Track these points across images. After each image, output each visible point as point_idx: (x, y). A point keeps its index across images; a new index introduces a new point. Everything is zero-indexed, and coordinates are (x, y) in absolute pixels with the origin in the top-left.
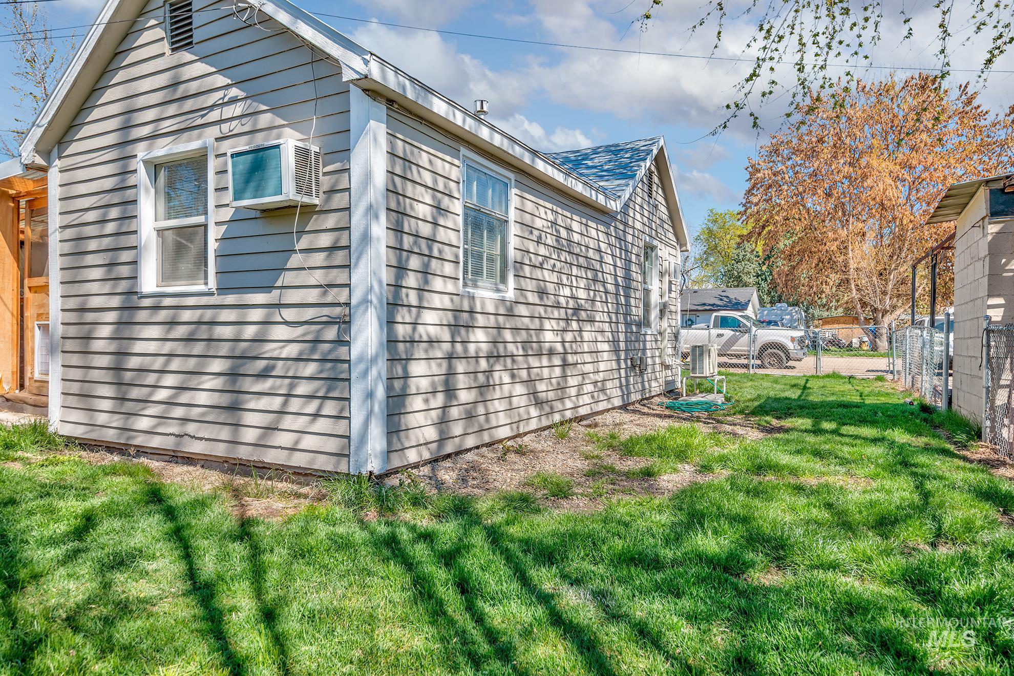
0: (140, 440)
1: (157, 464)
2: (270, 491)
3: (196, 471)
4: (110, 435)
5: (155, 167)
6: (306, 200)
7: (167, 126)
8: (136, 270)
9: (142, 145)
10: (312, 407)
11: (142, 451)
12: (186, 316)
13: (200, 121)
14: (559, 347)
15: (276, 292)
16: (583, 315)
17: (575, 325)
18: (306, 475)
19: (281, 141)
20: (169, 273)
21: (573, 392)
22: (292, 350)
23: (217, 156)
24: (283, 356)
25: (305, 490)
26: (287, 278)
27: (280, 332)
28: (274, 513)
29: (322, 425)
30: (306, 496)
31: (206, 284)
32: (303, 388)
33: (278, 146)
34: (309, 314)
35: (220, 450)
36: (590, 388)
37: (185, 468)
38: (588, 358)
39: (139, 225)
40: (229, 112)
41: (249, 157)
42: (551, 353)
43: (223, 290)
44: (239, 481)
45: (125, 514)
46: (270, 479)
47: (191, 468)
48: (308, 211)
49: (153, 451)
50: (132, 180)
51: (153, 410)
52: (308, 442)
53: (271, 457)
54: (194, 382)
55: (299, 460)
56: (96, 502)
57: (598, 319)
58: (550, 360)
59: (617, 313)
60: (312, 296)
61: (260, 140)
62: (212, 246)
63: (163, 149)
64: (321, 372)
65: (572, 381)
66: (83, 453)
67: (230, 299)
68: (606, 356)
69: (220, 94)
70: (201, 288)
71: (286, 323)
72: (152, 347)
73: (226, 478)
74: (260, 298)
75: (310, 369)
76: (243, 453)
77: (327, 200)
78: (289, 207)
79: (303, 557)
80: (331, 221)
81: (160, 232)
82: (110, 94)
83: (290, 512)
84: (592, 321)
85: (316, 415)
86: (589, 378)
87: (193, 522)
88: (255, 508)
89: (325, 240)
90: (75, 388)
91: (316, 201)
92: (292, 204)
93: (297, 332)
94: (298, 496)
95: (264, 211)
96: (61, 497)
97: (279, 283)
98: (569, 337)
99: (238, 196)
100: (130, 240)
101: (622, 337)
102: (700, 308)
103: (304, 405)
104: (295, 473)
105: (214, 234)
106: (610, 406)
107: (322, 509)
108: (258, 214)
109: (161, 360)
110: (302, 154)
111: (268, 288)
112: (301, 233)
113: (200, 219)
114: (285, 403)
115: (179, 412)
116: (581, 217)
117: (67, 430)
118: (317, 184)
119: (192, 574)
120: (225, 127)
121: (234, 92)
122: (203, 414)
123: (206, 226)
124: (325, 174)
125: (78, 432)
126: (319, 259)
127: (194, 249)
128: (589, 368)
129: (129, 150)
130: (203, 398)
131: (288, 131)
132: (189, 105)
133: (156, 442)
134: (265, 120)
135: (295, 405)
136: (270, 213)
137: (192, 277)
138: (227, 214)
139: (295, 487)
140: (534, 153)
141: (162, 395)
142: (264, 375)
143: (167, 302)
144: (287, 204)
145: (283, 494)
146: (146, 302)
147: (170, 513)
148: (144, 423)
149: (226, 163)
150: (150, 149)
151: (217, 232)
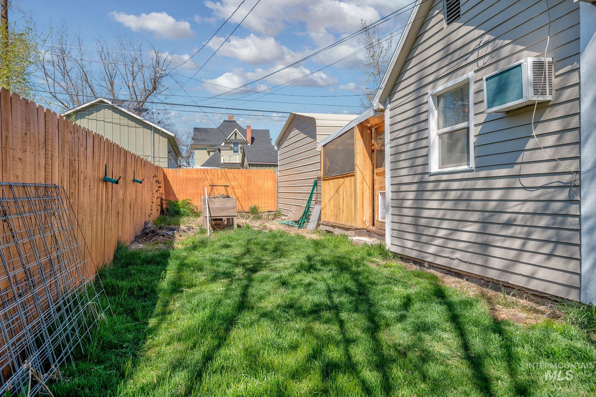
0: (430, 259)
1: (440, 274)
2: (514, 304)
3: (464, 283)
4: (414, 254)
5: (438, 98)
6: (541, 99)
7: (443, 72)
8: (427, 160)
9: (430, 86)
10: (547, 249)
11: (432, 265)
12: (455, 185)
13: (464, 63)
15: (517, 167)
18: (542, 297)
19: (522, 61)
20: (445, 160)
22: (529, 207)
23: (475, 82)
24: (523, 211)
25: (542, 308)
26: (525, 156)
27: (518, 194)
28: (518, 320)
29: (555, 263)
30: (543, 313)
31: (468, 165)
32: (537, 235)
33: (520, 65)
34: (542, 181)
35: (476, 271)
37: (457, 279)
39: (429, 133)
40: (482, 52)
41: (497, 78)
43: (479, 168)
44: (491, 293)
45: (424, 301)
46: (514, 295)
47: (460, 280)
48: (544, 106)
49: (438, 266)
50: (424, 108)
51: (438, 242)
52: (542, 273)
53: (514, 280)
54: (460, 226)
55: (534, 285)
56: (412, 291)
60: (544, 168)
61: (503, 66)
62: (472, 140)
63: (441, 87)
64: (554, 224)
66: (402, 263)
67: (482, 174)
69: (477, 42)
70: (465, 167)
71: (524, 188)
72: (435, 205)
73: (482, 290)
74: (503, 172)
75: (544, 221)
76: (492, 274)
77: (558, 96)
78: (527, 106)
79: (548, 357)
80: (560, 111)
81: (440, 136)
82: (414, 62)
83: (533, 322)
85: (550, 255)
87: (467, 314)
88: (504, 314)
89: (555, 126)
90: (396, 226)
91: (548, 97)
92: (530, 103)
93: (535, 194)
94: (537, 311)
95: (508, 112)
96: (396, 285)
97: (519, 160)
99: (490, 105)
100: (424, 143)
103: (540, 247)
104: (532, 295)
105: (474, 132)
107: (557, 324)
108: (504, 115)
109: (442, 212)
110: (539, 67)
111: (511, 165)
112: (537, 123)
113: (464, 125)
114: (524, 245)
115: (451, 244)
117: (394, 249)
118: (550, 85)
119: (466, 346)
120: (481, 63)
121: (487, 38)
122: (468, 247)
123: (468, 128)
124: (556, 77)
125: (398, 250)
126: (550, 140)
127: (461, 144)
129: (423, 91)
130: (465, 236)
131: (526, 52)
132: (457, 55)
133: (439, 261)
134: (506, 51)
135: (531, 246)
136: (511, 113)
137: (459, 162)
138: (482, 118)
139: (534, 305)
141: (442, 233)
142: (508, 224)
143: (445, 177)
144: (526, 104)
145: (524, 308)
146: (432, 178)
147: (450, 306)
148: (432, 249)
149: (482, 85)
150: (434, 88)
151: (476, 131)
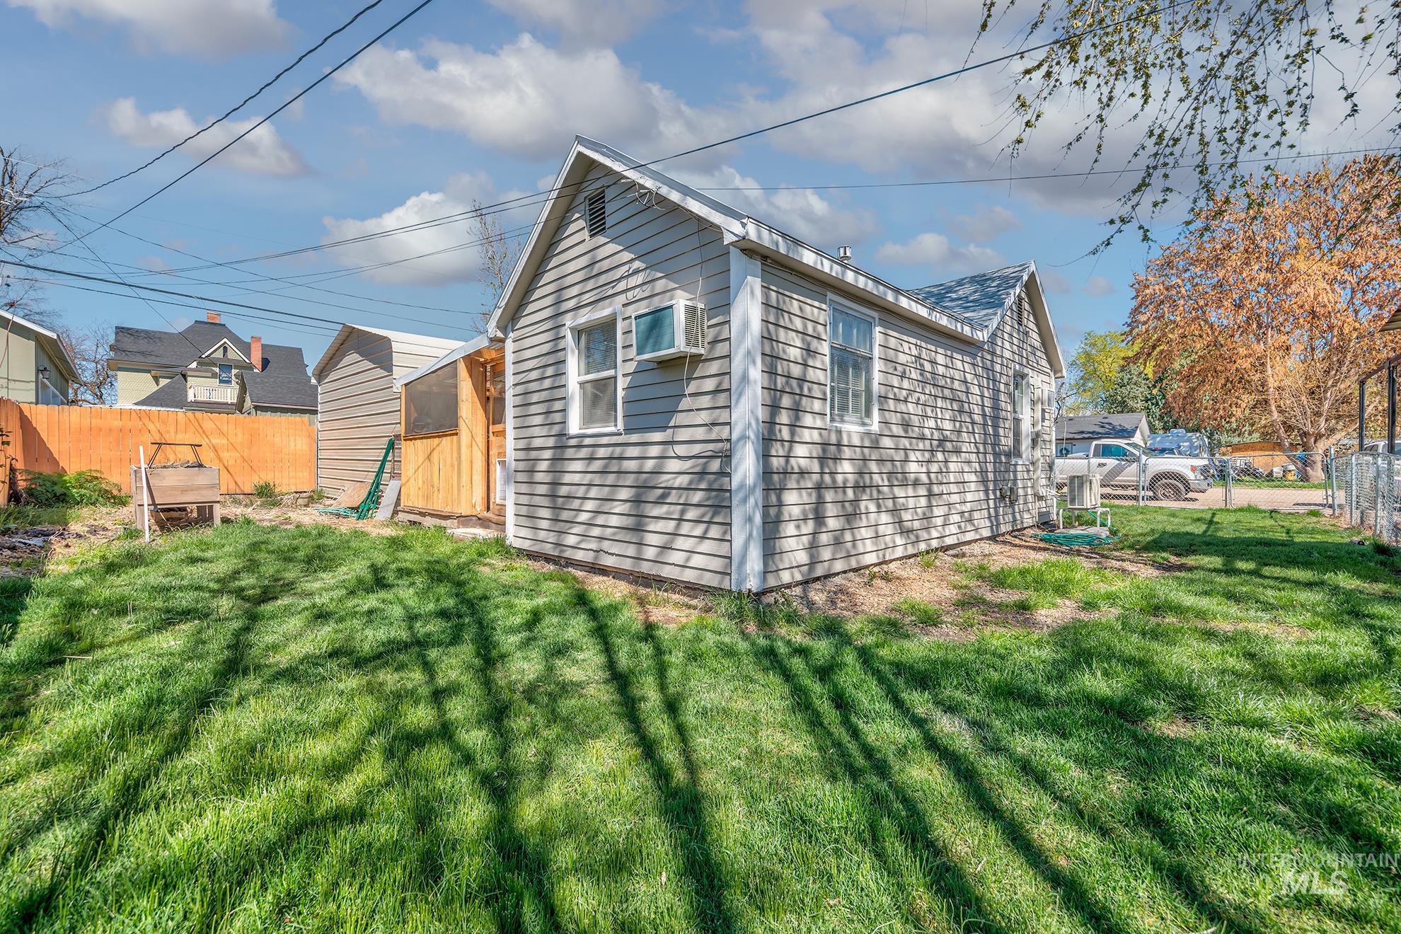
0: (568, 553)
1: (580, 573)
2: (667, 601)
3: (609, 581)
4: (548, 549)
5: (578, 332)
6: (694, 350)
7: (587, 298)
8: (565, 417)
9: (569, 315)
10: (699, 530)
11: (570, 563)
12: (602, 452)
13: (610, 292)
14: (924, 478)
15: (670, 431)
16: (949, 446)
17: (940, 456)
18: (695, 589)
19: (674, 302)
20: (588, 419)
21: (939, 521)
22: (683, 480)
23: (624, 319)
24: (676, 485)
25: (694, 602)
26: (678, 419)
27: (673, 465)
28: (669, 620)
29: (706, 546)
30: (695, 608)
31: (616, 426)
32: (692, 514)
33: (671, 307)
34: (697, 449)
35: (627, 565)
36: (957, 518)
37: (601, 578)
38: (953, 488)
39: (567, 380)
40: (634, 281)
41: (649, 317)
42: (916, 483)
43: (628, 430)
44: (643, 591)
45: (562, 613)
46: (666, 591)
47: (605, 578)
48: (696, 360)
49: (578, 563)
50: (562, 345)
51: (578, 529)
52: (697, 561)
53: (667, 572)
54: (607, 507)
55: (689, 576)
56: (540, 601)
57: (964, 450)
58: (915, 489)
59: (985, 444)
60: (700, 433)
61: (657, 303)
62: (620, 394)
63: (584, 317)
64: (708, 499)
65: (938, 511)
66: (529, 562)
67: (635, 438)
68: (973, 486)
69: (626, 267)
70: (611, 429)
71: (679, 457)
72: (576, 478)
73: (632, 588)
74: (657, 436)
75: (697, 497)
76: (646, 568)
77: (711, 350)
78: (680, 357)
80: (714, 368)
81: (582, 384)
82: (547, 277)
83: (684, 620)
84: (958, 452)
85: (703, 537)
86: (956, 509)
88: (657, 615)
89: (710, 385)
90: (524, 510)
91: (702, 351)
92: (682, 355)
93: (687, 465)
94: (689, 607)
95: (659, 363)
96: (517, 596)
97: (672, 424)
98: (934, 467)
99: (640, 351)
100: (559, 393)
101: (990, 467)
102: (1077, 436)
103: (692, 528)
104: (685, 587)
105: (622, 383)
106: (978, 537)
107: (710, 619)
108: (655, 365)
109: (583, 488)
110: (691, 311)
111: (664, 428)
112: (690, 379)
113: (611, 373)
114: (678, 526)
115: (596, 532)
116: (946, 349)
117: (518, 543)
118: (703, 336)
119: (611, 665)
120: (630, 294)
121: (637, 264)
122: (614, 534)
123: (615, 378)
124: (709, 327)
125: (526, 545)
126: (705, 401)
127: (606, 398)
128: (955, 498)
129: (560, 320)
130: (614, 521)
131: (679, 292)
132: (603, 279)
133: (580, 556)
134: (660, 285)
135: (686, 528)
136: (664, 364)
137: (605, 421)
138: (631, 367)
139: (686, 599)
140: (897, 291)
141: (583, 517)
142: (660, 501)
143: (587, 441)
144: (678, 355)
145: (676, 604)
146: (573, 442)
147: (593, 614)
148: (571, 540)
149: (631, 323)
150: (574, 318)
151: (624, 383)
